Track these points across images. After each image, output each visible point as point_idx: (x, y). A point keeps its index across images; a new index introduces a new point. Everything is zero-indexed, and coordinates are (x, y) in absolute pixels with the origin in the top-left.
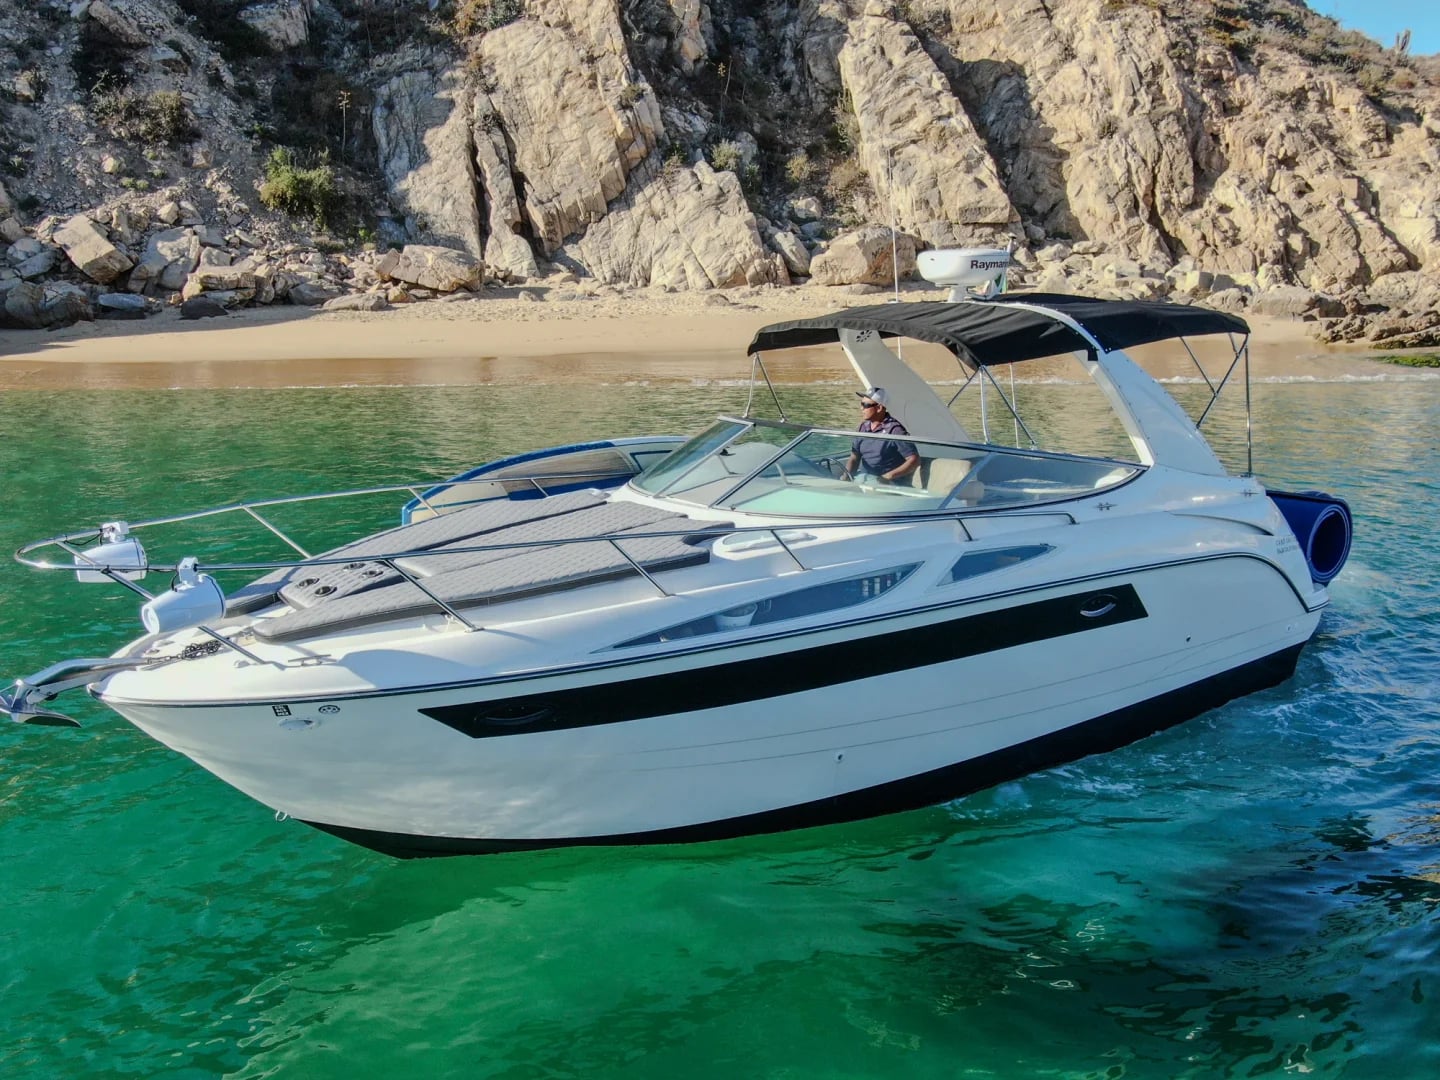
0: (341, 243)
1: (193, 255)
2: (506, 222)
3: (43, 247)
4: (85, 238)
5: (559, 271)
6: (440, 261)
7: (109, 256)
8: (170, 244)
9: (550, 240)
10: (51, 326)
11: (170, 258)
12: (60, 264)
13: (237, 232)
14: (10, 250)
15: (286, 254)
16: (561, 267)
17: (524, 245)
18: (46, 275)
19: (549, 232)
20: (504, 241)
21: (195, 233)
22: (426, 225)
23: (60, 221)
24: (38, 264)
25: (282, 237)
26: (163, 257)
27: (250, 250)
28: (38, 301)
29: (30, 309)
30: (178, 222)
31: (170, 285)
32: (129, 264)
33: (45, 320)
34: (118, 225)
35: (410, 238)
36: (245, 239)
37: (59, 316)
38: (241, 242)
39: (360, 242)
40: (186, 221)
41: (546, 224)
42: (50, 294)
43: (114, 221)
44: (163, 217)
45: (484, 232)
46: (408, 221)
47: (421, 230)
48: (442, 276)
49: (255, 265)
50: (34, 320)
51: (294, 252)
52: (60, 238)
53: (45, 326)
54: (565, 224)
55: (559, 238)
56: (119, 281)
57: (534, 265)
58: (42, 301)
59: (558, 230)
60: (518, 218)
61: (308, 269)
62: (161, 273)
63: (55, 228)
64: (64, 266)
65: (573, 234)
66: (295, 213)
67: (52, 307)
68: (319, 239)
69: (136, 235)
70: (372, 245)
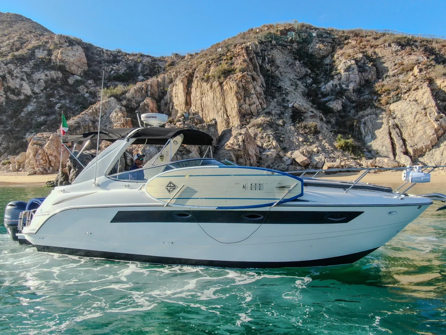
0: (357, 157)
1: (323, 160)
2: (401, 152)
3: (289, 158)
4: (299, 156)
5: (419, 164)
6: (389, 161)
7: (306, 160)
8: (318, 157)
9: (414, 156)
11: (318, 161)
12: (294, 162)
13: (332, 155)
14: (283, 159)
15: (345, 160)
16: (419, 163)
17: (408, 158)
18: (290, 164)
19: (414, 154)
20: (401, 157)
21: (323, 155)
22: (378, 153)
23: (292, 152)
24: (289, 162)
25: (342, 156)
26: (316, 161)
27: (336, 159)
30: (318, 153)
31: (319, 167)
32: (310, 162)
34: (305, 153)
35: (373, 156)
36: (334, 156)
38: (333, 157)
39: (361, 157)
40: (320, 152)
41: (414, 152)
43: (305, 152)
44: (315, 151)
45: (395, 155)
46: (372, 152)
47: (376, 154)
48: (390, 165)
49: (337, 163)
51: (347, 159)
52: (293, 156)
54: (418, 152)
55: (417, 156)
56: (306, 166)
57: (412, 163)
59: (417, 154)
60: (404, 151)
61: (352, 163)
62: (316, 164)
63: (291, 154)
64: (294, 163)
65: (421, 155)
66: (344, 150)
68: (351, 156)
69: (309, 155)
70: (364, 158)
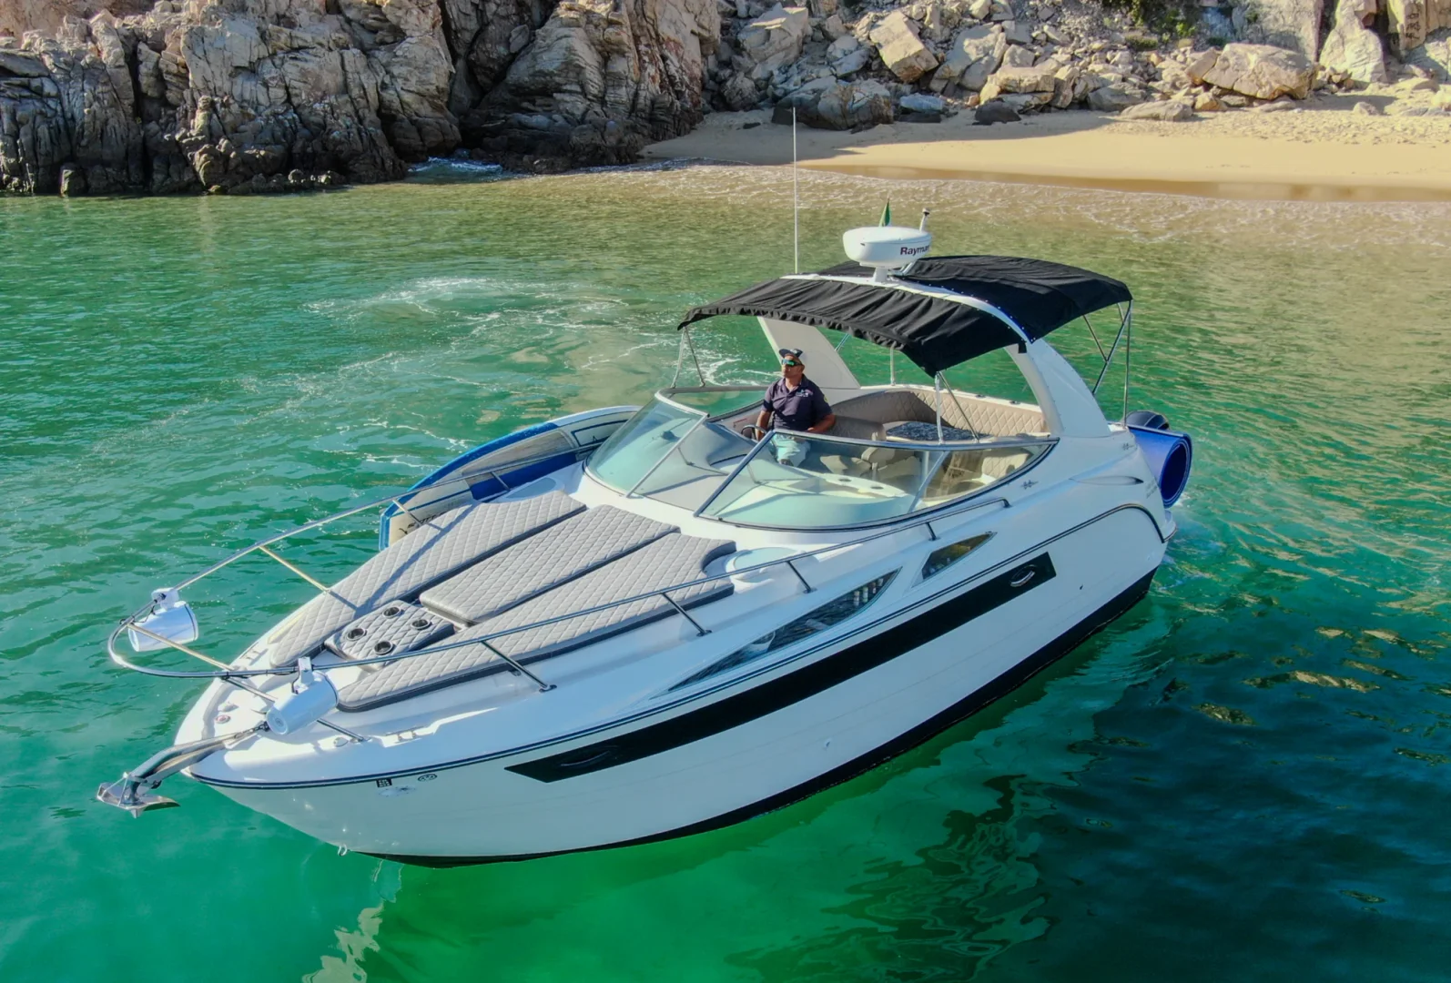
0: (1154, 39)
1: (996, 54)
2: (1356, 13)
3: (860, 45)
4: (898, 37)
5: (1413, 75)
6: (1264, 64)
7: (917, 55)
8: (976, 42)
9: (1409, 36)
10: (854, 128)
11: (973, 58)
12: (872, 65)
13: (1046, 28)
14: (830, 48)
15: (1093, 53)
16: (1417, 70)
17: (1373, 43)
18: (858, 73)
19: (1411, 26)
20: (1349, 37)
21: (1003, 30)
22: (1256, 18)
23: (878, 18)
24: (853, 63)
25: (1091, 33)
26: (966, 56)
27: (1056, 48)
28: (846, 102)
29: (839, 111)
30: (988, 18)
31: (970, 86)
32: (935, 63)
33: (850, 122)
34: (931, 22)
35: (1234, 32)
36: (1051, 35)
37: (862, 119)
38: (1048, 40)
39: (1175, 38)
40: (996, 17)
41: (1409, 17)
42: (858, 96)
43: (927, 18)
44: (974, 13)
45: (1325, 25)
46: (1236, 12)
47: (1249, 22)
48: (1264, 81)
49: (1058, 66)
50: (840, 121)
51: (1102, 50)
52: (876, 36)
53: (849, 128)
54: (1433, 16)
55: (1422, 33)
56: (922, 82)
57: (1382, 67)
58: (850, 103)
59: (1422, 24)
60: (1373, 9)
61: (1111, 70)
62: (963, 73)
63: (872, 25)
64: (875, 65)
65: (1441, 29)
66: (1110, 5)
67: (858, 109)
68: (1131, 35)
69: (947, 32)
70: (1188, 41)
